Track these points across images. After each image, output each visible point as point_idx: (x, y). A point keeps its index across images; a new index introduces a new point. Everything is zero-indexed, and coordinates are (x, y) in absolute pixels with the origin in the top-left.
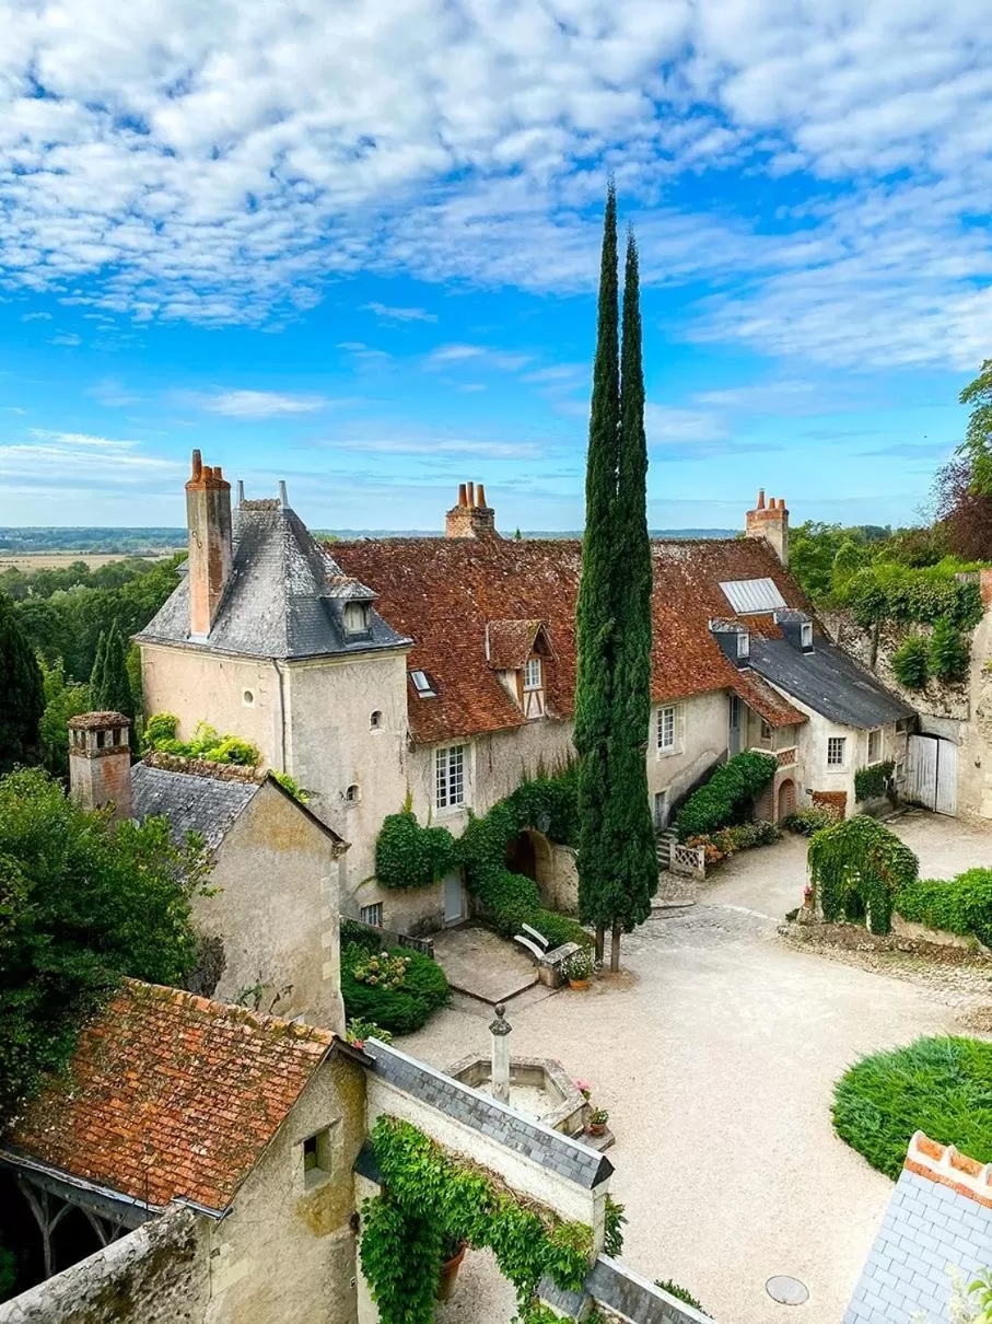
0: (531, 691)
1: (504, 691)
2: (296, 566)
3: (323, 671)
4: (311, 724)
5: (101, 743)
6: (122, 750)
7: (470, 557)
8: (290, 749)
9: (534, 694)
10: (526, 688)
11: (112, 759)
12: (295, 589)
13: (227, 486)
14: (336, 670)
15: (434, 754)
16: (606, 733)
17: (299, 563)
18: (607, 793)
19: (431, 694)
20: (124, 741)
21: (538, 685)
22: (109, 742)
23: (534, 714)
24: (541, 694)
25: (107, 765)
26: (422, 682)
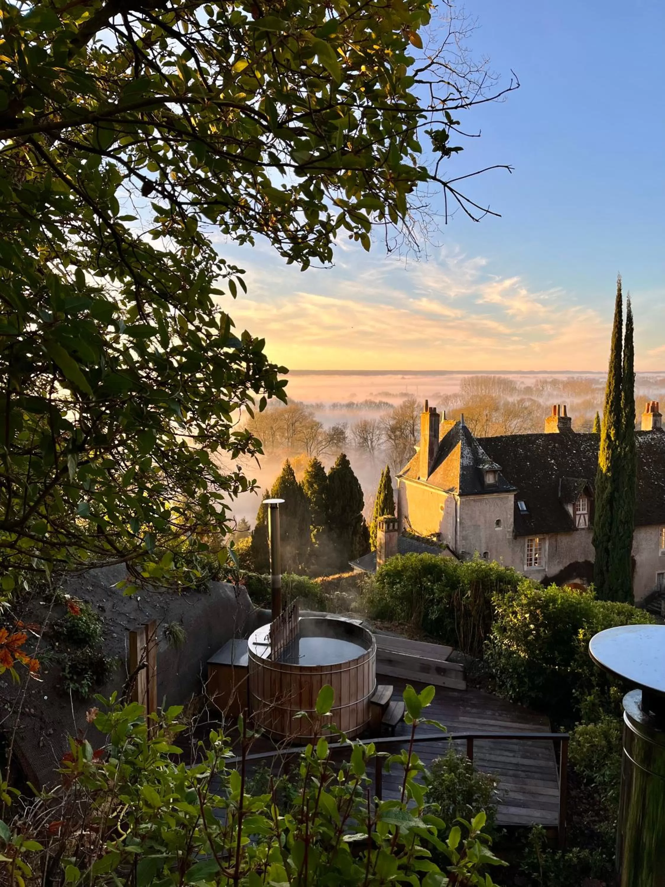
0: (581, 514)
1: (567, 513)
2: (465, 452)
3: (474, 501)
4: (468, 523)
5: (388, 527)
6: (396, 530)
7: (555, 443)
8: (458, 533)
9: (582, 516)
10: (578, 513)
11: (392, 534)
12: (465, 463)
13: (438, 415)
14: (480, 500)
15: (526, 540)
16: (608, 541)
17: (467, 450)
18: (607, 571)
19: (526, 513)
20: (396, 527)
21: (586, 512)
22: (391, 528)
23: (582, 526)
24: (587, 517)
25: (390, 536)
26: (522, 506)
